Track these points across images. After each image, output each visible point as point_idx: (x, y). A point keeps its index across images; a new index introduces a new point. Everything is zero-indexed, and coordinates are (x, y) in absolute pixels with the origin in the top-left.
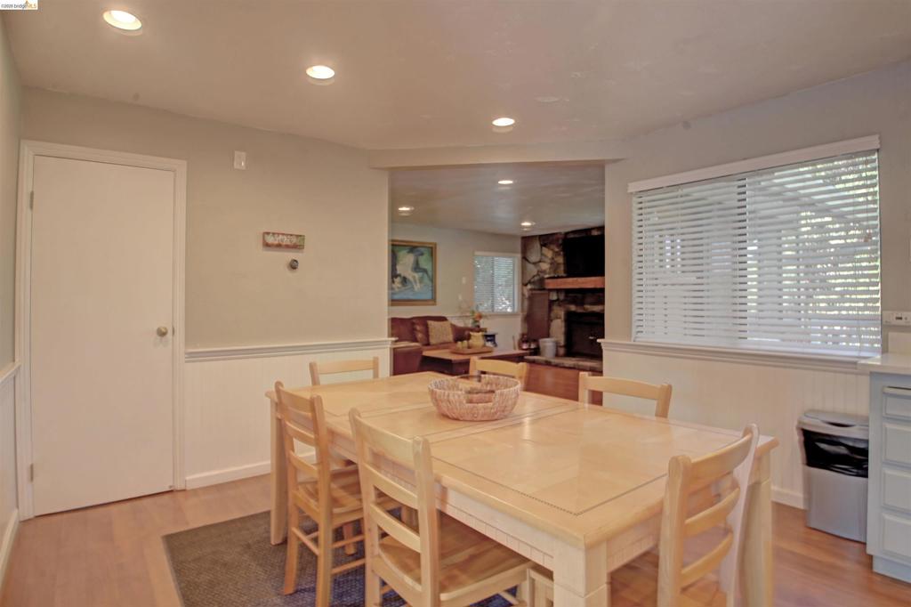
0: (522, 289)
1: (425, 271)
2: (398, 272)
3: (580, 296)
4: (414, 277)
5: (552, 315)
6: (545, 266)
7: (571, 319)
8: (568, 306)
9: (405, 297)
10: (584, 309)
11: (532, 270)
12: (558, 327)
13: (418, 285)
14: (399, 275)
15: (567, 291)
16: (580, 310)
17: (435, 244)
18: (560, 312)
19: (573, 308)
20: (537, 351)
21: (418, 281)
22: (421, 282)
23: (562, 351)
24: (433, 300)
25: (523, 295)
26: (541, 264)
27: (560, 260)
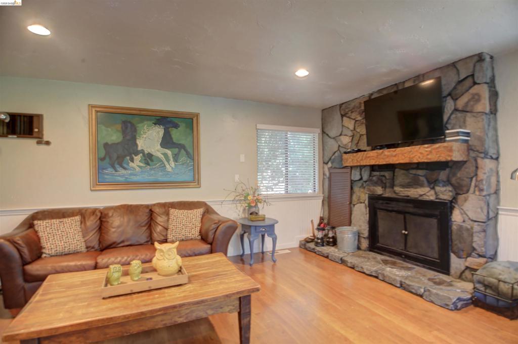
0: (323, 168)
1: (181, 147)
2: (139, 148)
3: (387, 174)
4: (165, 155)
5: (355, 198)
6: (346, 140)
7: (376, 205)
8: (372, 188)
9: (152, 179)
10: (395, 192)
11: (332, 145)
12: (361, 213)
13: (173, 164)
14: (142, 151)
15: (373, 168)
16: (388, 194)
17: (197, 115)
18: (362, 195)
19: (379, 190)
20: (334, 242)
21: (172, 159)
22: (176, 160)
23: (365, 244)
24: (196, 181)
25: (324, 174)
26: (342, 137)
27: (362, 130)
